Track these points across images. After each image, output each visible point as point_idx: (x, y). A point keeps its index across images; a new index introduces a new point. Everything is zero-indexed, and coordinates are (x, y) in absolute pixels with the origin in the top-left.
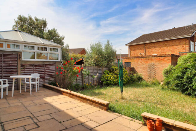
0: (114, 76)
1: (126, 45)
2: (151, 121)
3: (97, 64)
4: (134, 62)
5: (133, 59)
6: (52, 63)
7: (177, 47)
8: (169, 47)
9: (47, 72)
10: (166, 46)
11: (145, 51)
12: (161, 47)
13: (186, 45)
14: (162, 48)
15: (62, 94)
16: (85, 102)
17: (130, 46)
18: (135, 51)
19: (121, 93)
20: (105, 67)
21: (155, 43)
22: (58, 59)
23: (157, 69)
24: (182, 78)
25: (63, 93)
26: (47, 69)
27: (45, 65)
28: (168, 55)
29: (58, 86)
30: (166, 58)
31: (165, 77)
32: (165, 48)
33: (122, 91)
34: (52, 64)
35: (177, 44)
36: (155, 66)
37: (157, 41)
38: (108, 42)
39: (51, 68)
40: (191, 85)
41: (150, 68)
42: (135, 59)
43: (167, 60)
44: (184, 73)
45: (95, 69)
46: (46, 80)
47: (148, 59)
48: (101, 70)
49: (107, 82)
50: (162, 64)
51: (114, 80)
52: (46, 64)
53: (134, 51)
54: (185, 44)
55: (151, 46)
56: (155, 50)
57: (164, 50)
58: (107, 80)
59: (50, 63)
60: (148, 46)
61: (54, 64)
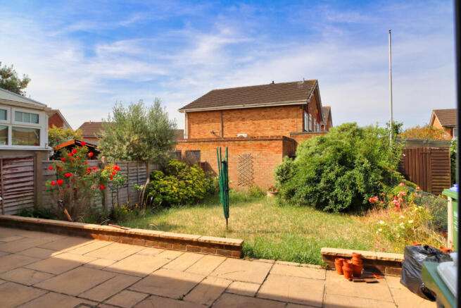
0: (179, 184)
1: (181, 110)
2: (341, 259)
3: (137, 156)
4: (209, 150)
5: (206, 143)
6: (24, 156)
7: (282, 121)
8: (269, 121)
9: (8, 182)
10: (264, 117)
11: (223, 126)
12: (255, 120)
13: (298, 120)
14: (256, 122)
15: (92, 238)
16: (175, 249)
17: (188, 114)
18: (200, 125)
19: (225, 220)
20: (154, 163)
21: (244, 112)
22: (38, 144)
23: (256, 165)
24: (318, 181)
25: (93, 235)
26: (9, 172)
27: (4, 160)
28: (277, 137)
29: (67, 220)
30: (274, 144)
31: (278, 182)
32: (262, 122)
33: (227, 215)
34: (25, 158)
35: (284, 115)
36: (253, 160)
37: (247, 106)
38: (157, 105)
39: (20, 170)
40: (333, 193)
41: (242, 164)
42: (211, 143)
43: (276, 147)
44: (319, 173)
45: (132, 168)
46: (5, 206)
47: (239, 145)
48: (145, 170)
49: (163, 199)
50: (266, 155)
51: (181, 193)
52: (5, 157)
53: (197, 125)
54: (297, 117)
55: (235, 115)
56: (243, 126)
57: (259, 125)
58: (164, 194)
59: (20, 156)
60: (228, 116)
61: (30, 158)
